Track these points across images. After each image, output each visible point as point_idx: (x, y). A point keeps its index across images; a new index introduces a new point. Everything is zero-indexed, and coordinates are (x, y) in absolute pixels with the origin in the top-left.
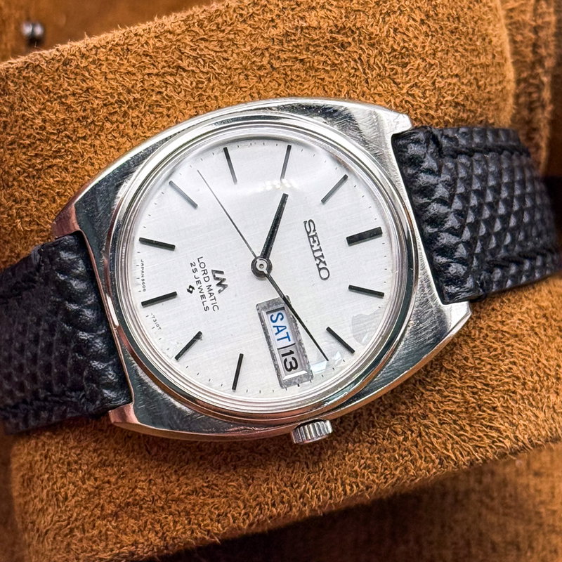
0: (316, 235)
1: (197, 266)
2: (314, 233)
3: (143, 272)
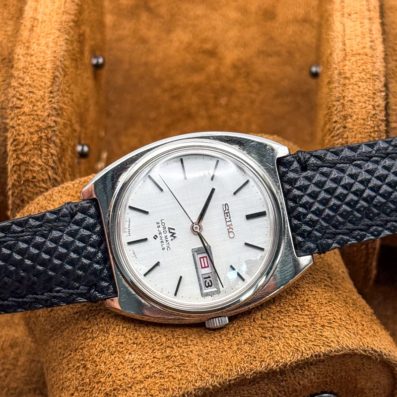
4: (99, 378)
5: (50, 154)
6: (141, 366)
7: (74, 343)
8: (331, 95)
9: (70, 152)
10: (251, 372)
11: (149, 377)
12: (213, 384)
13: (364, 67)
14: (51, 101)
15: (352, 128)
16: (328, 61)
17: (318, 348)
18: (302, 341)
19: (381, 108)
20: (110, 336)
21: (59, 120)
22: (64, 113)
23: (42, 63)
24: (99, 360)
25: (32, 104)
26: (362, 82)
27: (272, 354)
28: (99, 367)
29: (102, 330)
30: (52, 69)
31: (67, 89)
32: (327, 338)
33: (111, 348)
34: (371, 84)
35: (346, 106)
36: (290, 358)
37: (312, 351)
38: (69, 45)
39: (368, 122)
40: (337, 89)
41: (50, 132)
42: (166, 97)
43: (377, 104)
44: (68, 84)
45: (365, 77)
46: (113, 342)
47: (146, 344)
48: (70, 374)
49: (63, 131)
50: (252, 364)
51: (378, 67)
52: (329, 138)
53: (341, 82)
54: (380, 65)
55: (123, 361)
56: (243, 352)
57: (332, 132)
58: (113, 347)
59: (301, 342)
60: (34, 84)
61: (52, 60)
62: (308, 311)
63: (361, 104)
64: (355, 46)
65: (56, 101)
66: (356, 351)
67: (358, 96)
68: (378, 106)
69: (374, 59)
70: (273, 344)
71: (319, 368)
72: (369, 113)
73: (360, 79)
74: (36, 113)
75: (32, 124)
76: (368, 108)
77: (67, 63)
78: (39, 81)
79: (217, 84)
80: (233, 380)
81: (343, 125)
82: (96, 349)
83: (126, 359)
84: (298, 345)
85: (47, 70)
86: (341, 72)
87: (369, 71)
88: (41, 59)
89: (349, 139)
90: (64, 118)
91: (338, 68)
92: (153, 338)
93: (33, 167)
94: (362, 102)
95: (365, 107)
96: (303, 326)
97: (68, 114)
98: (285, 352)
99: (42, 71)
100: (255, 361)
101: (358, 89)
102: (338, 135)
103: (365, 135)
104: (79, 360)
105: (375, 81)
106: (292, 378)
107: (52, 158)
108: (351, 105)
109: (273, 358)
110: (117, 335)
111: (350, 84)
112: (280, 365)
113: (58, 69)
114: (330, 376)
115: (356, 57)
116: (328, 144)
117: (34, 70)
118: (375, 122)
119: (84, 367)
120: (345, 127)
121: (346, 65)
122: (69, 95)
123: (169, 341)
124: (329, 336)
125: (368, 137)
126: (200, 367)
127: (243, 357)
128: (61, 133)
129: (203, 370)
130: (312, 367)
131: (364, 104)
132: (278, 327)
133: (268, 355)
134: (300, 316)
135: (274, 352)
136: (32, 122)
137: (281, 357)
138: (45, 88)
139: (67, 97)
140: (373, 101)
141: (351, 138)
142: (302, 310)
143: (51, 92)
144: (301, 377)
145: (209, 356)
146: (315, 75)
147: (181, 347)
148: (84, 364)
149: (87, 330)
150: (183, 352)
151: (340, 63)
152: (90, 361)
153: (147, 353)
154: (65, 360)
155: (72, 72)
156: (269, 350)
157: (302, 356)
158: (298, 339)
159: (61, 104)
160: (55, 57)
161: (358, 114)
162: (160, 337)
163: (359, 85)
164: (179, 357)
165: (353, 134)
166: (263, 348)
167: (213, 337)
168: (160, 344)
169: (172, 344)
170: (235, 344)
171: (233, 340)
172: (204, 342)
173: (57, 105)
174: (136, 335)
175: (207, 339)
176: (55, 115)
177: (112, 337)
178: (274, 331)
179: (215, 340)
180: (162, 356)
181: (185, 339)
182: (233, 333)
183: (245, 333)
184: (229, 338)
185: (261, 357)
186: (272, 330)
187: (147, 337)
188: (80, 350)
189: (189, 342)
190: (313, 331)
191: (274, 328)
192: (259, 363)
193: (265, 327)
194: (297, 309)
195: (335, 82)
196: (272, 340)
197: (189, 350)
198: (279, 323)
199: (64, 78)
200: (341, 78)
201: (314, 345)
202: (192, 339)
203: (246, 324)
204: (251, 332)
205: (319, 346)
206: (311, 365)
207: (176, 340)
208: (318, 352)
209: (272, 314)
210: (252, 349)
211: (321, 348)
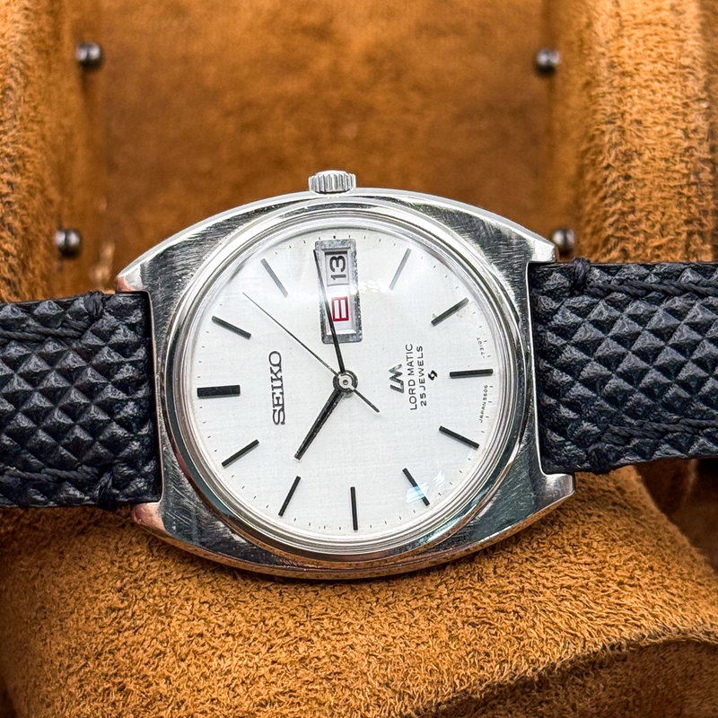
0: (274, 405)
1: (419, 400)
2: (276, 408)
3: (483, 408)
4: (156, 710)
5: (1, 252)
6: (248, 682)
7: (94, 640)
8: (595, 112)
9: (42, 247)
10: (480, 684)
11: (267, 704)
12: (404, 714)
13: (662, 51)
15: (643, 179)
16: (581, 40)
17: (616, 630)
18: (582, 617)
19: (702, 136)
20: (174, 623)
21: (18, 179)
22: (28, 166)
24: (154, 673)
26: (659, 82)
27: (524, 646)
28: (154, 687)
29: (156, 611)
31: (32, 114)
32: (630, 610)
33: (177, 647)
34: (678, 85)
35: (629, 133)
36: (561, 653)
37: (605, 638)
38: (32, 20)
39: (675, 165)
40: (608, 97)
41: (1, 206)
42: (231, 126)
43: (693, 126)
44: (33, 104)
45: (665, 72)
46: (181, 635)
47: (255, 635)
48: (88, 707)
49: (26, 203)
50: (482, 668)
51: (690, 49)
52: (595, 200)
53: (615, 83)
54: (695, 46)
55: (208, 673)
56: (461, 643)
57: (601, 187)
58: (182, 646)
59: (579, 620)
62: (589, 555)
63: (658, 128)
64: (640, 6)
65: (11, 139)
66: (690, 635)
67: (652, 111)
68: (695, 131)
69: (680, 32)
70: (523, 624)
71: (616, 673)
72: (677, 145)
73: (654, 75)
76: (673, 136)
77: (30, 58)
79: (334, 96)
80: (446, 702)
81: (623, 173)
82: (145, 651)
83: (213, 668)
84: (574, 626)
86: (613, 62)
87: (672, 59)
89: (638, 201)
90: (27, 174)
91: (608, 54)
92: (266, 622)
94: (662, 124)
95: (669, 134)
96: (582, 587)
97: (35, 168)
98: (549, 641)
100: (489, 662)
101: (652, 97)
102: (614, 193)
103: (670, 192)
104: (106, 676)
105: (686, 79)
106: (562, 697)
107: (6, 261)
108: (638, 130)
109: (524, 655)
110: (189, 620)
111: (634, 87)
112: (541, 669)
113: (11, 73)
114: (634, 690)
115: (643, 29)
116: (592, 213)
118: (690, 166)
119: (121, 690)
120: (627, 177)
121: (623, 47)
122: (36, 127)
123: (302, 627)
124: (636, 605)
125: (677, 197)
126: (374, 678)
127: (463, 653)
128: (24, 208)
129: (380, 684)
130: (602, 671)
131: (664, 128)
132: (530, 591)
133: (515, 648)
134: (574, 567)
135: (526, 642)
137: (542, 652)
139: (32, 130)
140: (684, 121)
141: (642, 200)
142: (575, 553)
144: (578, 693)
145: (390, 654)
146: (547, 71)
147: (329, 638)
148: (120, 683)
149: (121, 613)
150: (334, 648)
151: (612, 44)
152: (132, 676)
153: (258, 654)
154: (75, 679)
155: (40, 77)
156: (516, 637)
157: (584, 647)
158: (573, 614)
159: (20, 146)
160: (3, 47)
161: (654, 149)
162: (282, 618)
163: (654, 88)
164: (326, 660)
165: (646, 190)
166: (504, 634)
167: (396, 615)
168: (284, 634)
169: (309, 632)
170: (444, 628)
171: (439, 619)
172: (377, 626)
173: (14, 148)
174: (230, 617)
175: (382, 619)
176: (10, 170)
177: (179, 622)
178: (523, 599)
179: (399, 622)
180: (290, 659)
181: (336, 622)
182: (438, 606)
183: (462, 605)
184: (429, 617)
185: (500, 652)
186: (519, 598)
187: (254, 621)
188: (107, 655)
189: (345, 629)
190: (602, 597)
191: (522, 592)
192: (498, 666)
193: (504, 592)
194: (566, 552)
195: (602, 84)
196: (521, 618)
197: (346, 643)
198: (533, 582)
199: (25, 91)
200: (615, 74)
201: (608, 626)
202: (350, 621)
203: (464, 587)
204: (475, 601)
205: (617, 627)
206: (601, 667)
207: (316, 624)
208: (615, 637)
209: (516, 565)
210: (481, 638)
211: (622, 630)
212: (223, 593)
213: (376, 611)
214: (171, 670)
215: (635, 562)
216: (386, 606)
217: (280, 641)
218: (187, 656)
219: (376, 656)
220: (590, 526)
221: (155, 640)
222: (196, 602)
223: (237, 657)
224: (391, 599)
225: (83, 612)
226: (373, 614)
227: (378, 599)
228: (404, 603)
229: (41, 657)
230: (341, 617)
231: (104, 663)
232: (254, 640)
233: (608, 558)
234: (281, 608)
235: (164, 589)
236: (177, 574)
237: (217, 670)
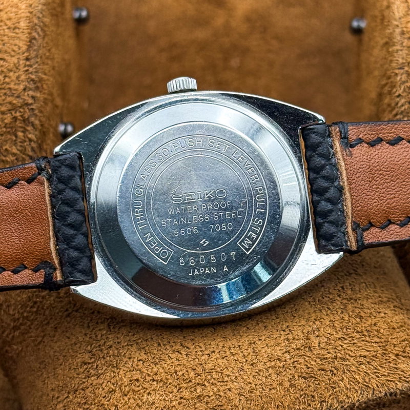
5: (27, 140)
7: (73, 382)
8: (391, 61)
9: (51, 135)
14: (27, 70)
16: (383, 16)
17: (394, 384)
18: (372, 375)
20: (121, 372)
21: (38, 95)
22: (45, 86)
23: (14, 21)
24: (108, 403)
25: (3, 75)
27: (336, 392)
29: (111, 364)
30: (28, 29)
31: (48, 54)
32: (403, 371)
33: (123, 387)
36: (359, 397)
37: (386, 388)
40: (400, 52)
41: (27, 111)
44: (48, 48)
46: (125, 380)
47: (170, 381)
49: (43, 110)
50: (310, 405)
53: (404, 44)
55: (141, 404)
56: (297, 389)
57: (394, 109)
58: (125, 386)
60: (5, 48)
61: (27, 17)
62: (378, 337)
65: (34, 70)
70: (336, 379)
74: (8, 86)
75: (4, 100)
77: (47, 20)
78: (11, 45)
81: (408, 100)
82: (103, 389)
83: (144, 401)
84: (367, 380)
85: (21, 30)
86: (403, 31)
88: (12, 15)
90: (44, 91)
91: (400, 26)
92: (178, 373)
93: (5, 156)
96: (373, 356)
97: (48, 87)
98: (352, 390)
99: (14, 31)
100: (314, 401)
102: (402, 112)
104: (80, 403)
107: (30, 144)
109: (336, 398)
110: (130, 371)
112: (346, 406)
113: (36, 29)
117: (4, 30)
122: (50, 62)
123: (199, 377)
124: (406, 369)
127: (298, 395)
128: (41, 112)
130: (385, 409)
132: (341, 358)
133: (330, 393)
134: (368, 344)
135: (337, 389)
136: (3, 98)
137: (347, 396)
138: (19, 53)
139: (47, 64)
142: (369, 336)
143: (27, 59)
145: (253, 395)
147: (215, 384)
148: (87, 408)
149: (90, 366)
150: (219, 390)
151: (403, 20)
153: (172, 393)
154: (61, 405)
155: (52, 31)
156: (332, 387)
157: (373, 394)
158: (367, 373)
159: (40, 74)
160: (31, 13)
162: (187, 371)
164: (214, 397)
166: (324, 384)
167: (257, 371)
168: (188, 381)
169: (203, 380)
170: (286, 379)
171: (284, 374)
172: (245, 377)
173: (36, 76)
174: (155, 370)
175: (249, 373)
176: (34, 89)
177: (124, 372)
178: (336, 363)
179: (259, 375)
180: (191, 396)
181: (220, 374)
182: (284, 366)
183: (299, 365)
184: (278, 372)
185: (321, 396)
186: (334, 362)
187: (170, 372)
188: (81, 391)
189: (226, 379)
190: (385, 363)
191: (336, 359)
192: (319, 404)
193: (324, 358)
194: (364, 335)
195: (396, 44)
196: (335, 375)
197: (226, 387)
198: (342, 352)
199: (43, 40)
200: (404, 38)
201: (389, 381)
202: (229, 373)
203: (300, 354)
204: (307, 364)
205: (394, 382)
206: (384, 407)
207: (209, 375)
208: (393, 388)
209: (332, 342)
210: (309, 386)
211: (397, 384)
212: (152, 355)
213: (245, 367)
214: (118, 401)
215: (406, 342)
216: (252, 365)
217: (185, 385)
218: (128, 393)
219: (244, 396)
220: (379, 319)
221: (109, 383)
222: (135, 360)
223: (159, 394)
224: (255, 361)
225: (67, 364)
226: (243, 370)
227: (247, 360)
228: (262, 363)
229: (42, 391)
230: (224, 371)
231: (78, 396)
232: (169, 384)
233: (390, 339)
234: (187, 364)
235: (116, 352)
236: (125, 342)
237: (146, 402)
